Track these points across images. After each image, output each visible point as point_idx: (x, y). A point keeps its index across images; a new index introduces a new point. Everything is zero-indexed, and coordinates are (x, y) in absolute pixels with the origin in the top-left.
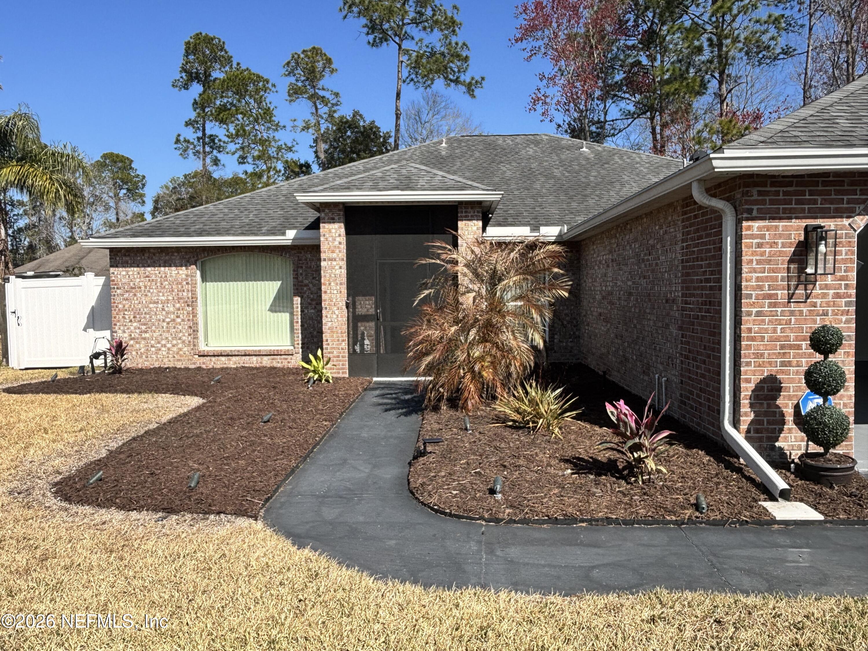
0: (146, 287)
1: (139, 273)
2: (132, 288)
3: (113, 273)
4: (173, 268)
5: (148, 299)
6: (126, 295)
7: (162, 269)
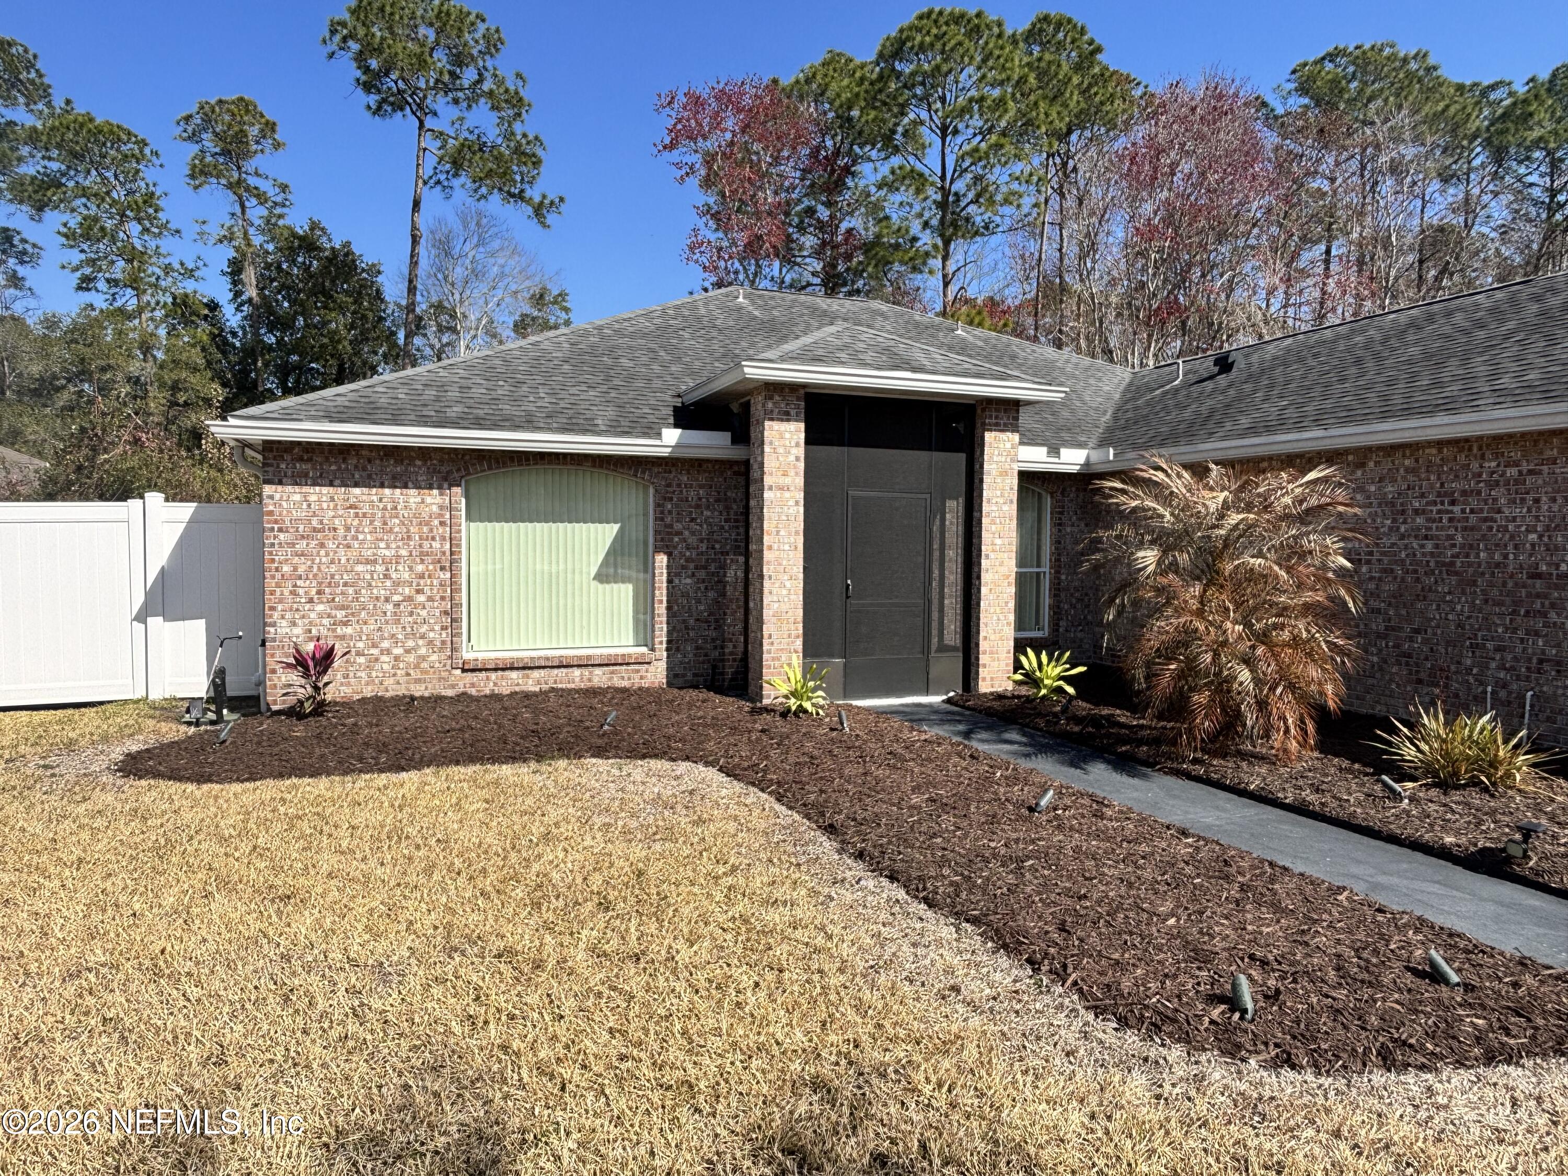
0: (348, 529)
1: (332, 499)
2: (315, 530)
3: (271, 497)
4: (412, 492)
5: (353, 554)
6: (302, 545)
7: (387, 491)
